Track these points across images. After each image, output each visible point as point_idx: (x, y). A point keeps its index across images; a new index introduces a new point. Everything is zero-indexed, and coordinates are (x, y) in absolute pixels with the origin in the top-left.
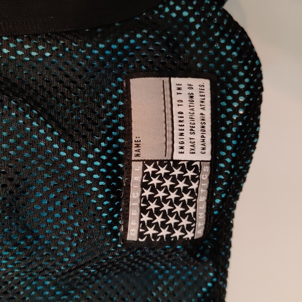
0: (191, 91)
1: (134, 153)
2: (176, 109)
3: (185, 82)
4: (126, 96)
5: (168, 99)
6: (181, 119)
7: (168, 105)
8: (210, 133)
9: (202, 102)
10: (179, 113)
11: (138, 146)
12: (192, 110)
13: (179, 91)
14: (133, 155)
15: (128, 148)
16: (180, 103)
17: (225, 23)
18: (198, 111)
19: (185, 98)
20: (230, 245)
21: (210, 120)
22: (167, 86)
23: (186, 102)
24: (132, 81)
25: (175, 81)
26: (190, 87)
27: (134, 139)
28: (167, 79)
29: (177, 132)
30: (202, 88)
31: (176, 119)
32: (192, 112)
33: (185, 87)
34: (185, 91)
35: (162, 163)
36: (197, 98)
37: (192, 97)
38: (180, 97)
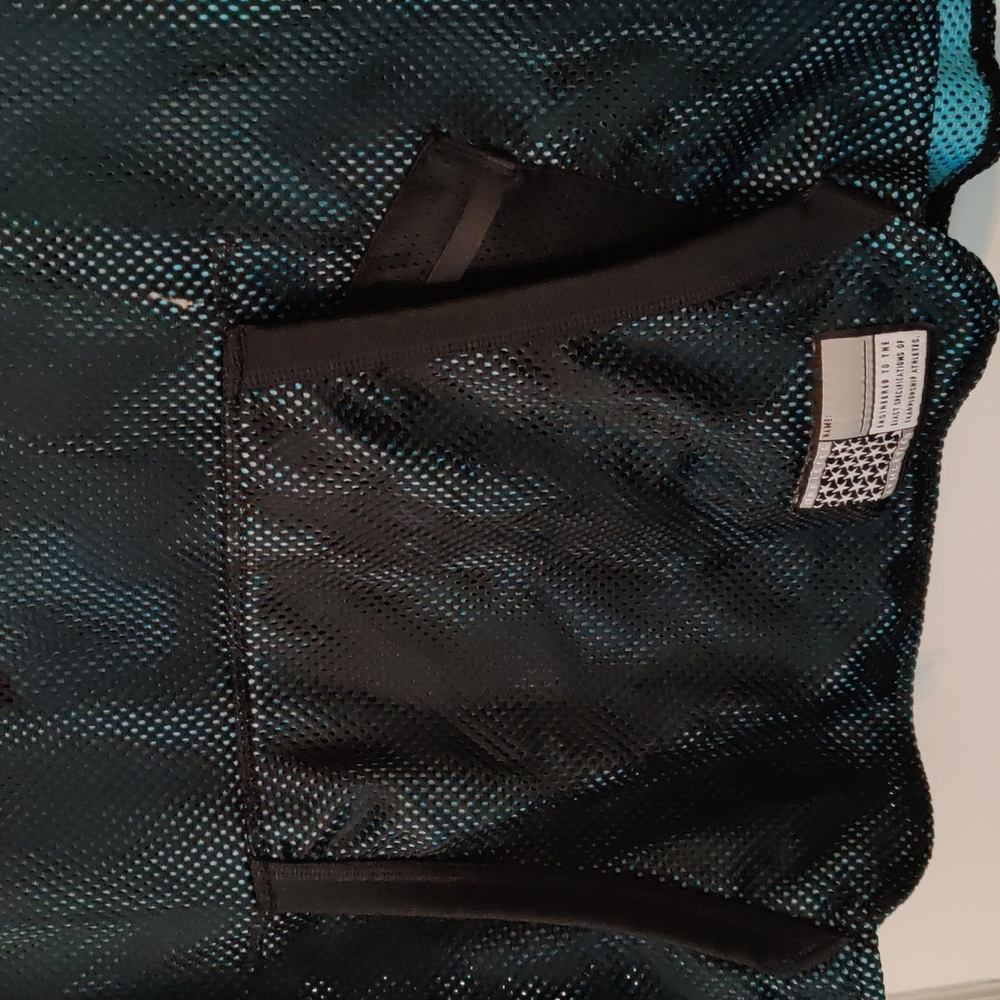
0: (900, 351)
1: (822, 433)
2: (879, 378)
3: (892, 338)
4: (816, 362)
5: (869, 365)
6: (885, 389)
7: (870, 374)
8: (920, 398)
9: (915, 362)
10: (883, 382)
11: (828, 425)
12: (901, 375)
13: (885, 353)
14: (821, 435)
15: (815, 427)
16: (885, 369)
17: (954, 264)
18: (907, 374)
19: (892, 361)
20: (936, 493)
21: (922, 383)
22: (869, 347)
23: (893, 366)
24: (824, 343)
25: (880, 338)
26: (901, 344)
27: (823, 418)
28: (870, 337)
29: (877, 406)
30: (916, 343)
31: (878, 390)
32: (900, 377)
33: (893, 346)
34: (894, 351)
35: (855, 440)
36: (908, 358)
37: (901, 359)
38: (885, 361)
